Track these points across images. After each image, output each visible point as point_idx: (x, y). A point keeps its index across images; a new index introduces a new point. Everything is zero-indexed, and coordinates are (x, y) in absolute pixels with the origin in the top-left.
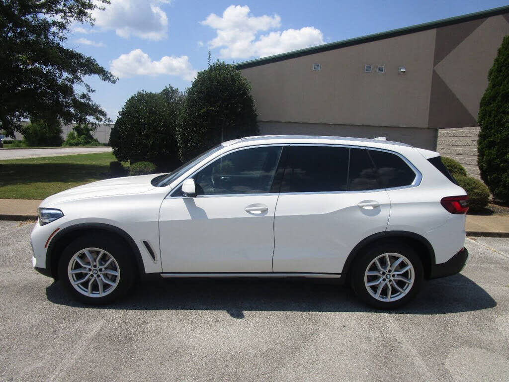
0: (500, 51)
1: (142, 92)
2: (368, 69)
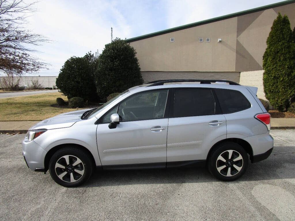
0: (272, 28)
1: (73, 57)
2: (201, 40)
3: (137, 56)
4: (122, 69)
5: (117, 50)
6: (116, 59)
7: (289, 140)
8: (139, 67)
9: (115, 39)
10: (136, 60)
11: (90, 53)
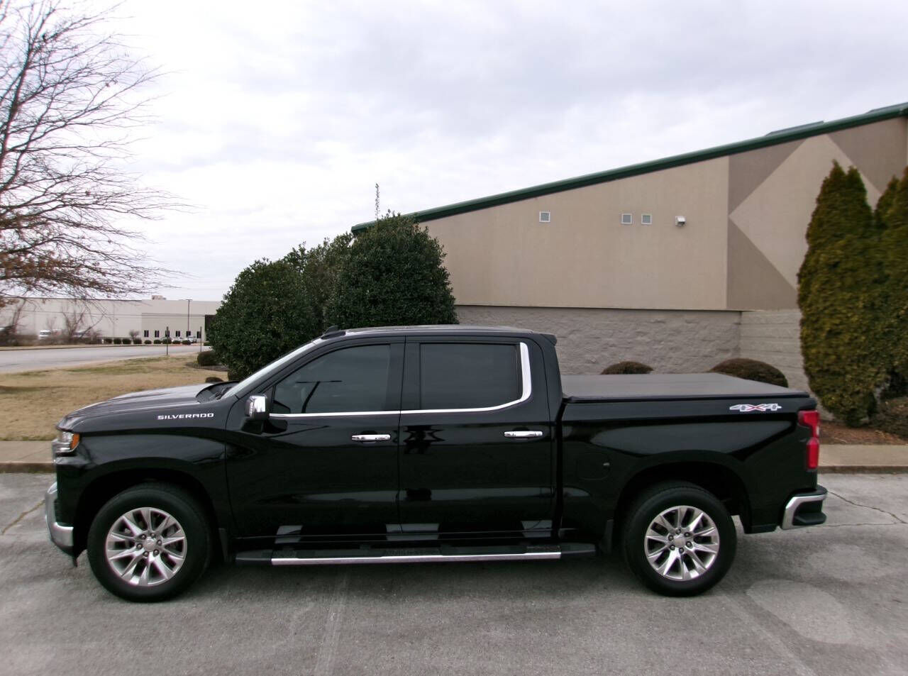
2: (627, 219)
3: (445, 264)
4: (405, 299)
5: (393, 248)
6: (388, 271)
7: (858, 498)
8: (451, 294)
9: (385, 215)
10: (443, 275)
11: (302, 246)
